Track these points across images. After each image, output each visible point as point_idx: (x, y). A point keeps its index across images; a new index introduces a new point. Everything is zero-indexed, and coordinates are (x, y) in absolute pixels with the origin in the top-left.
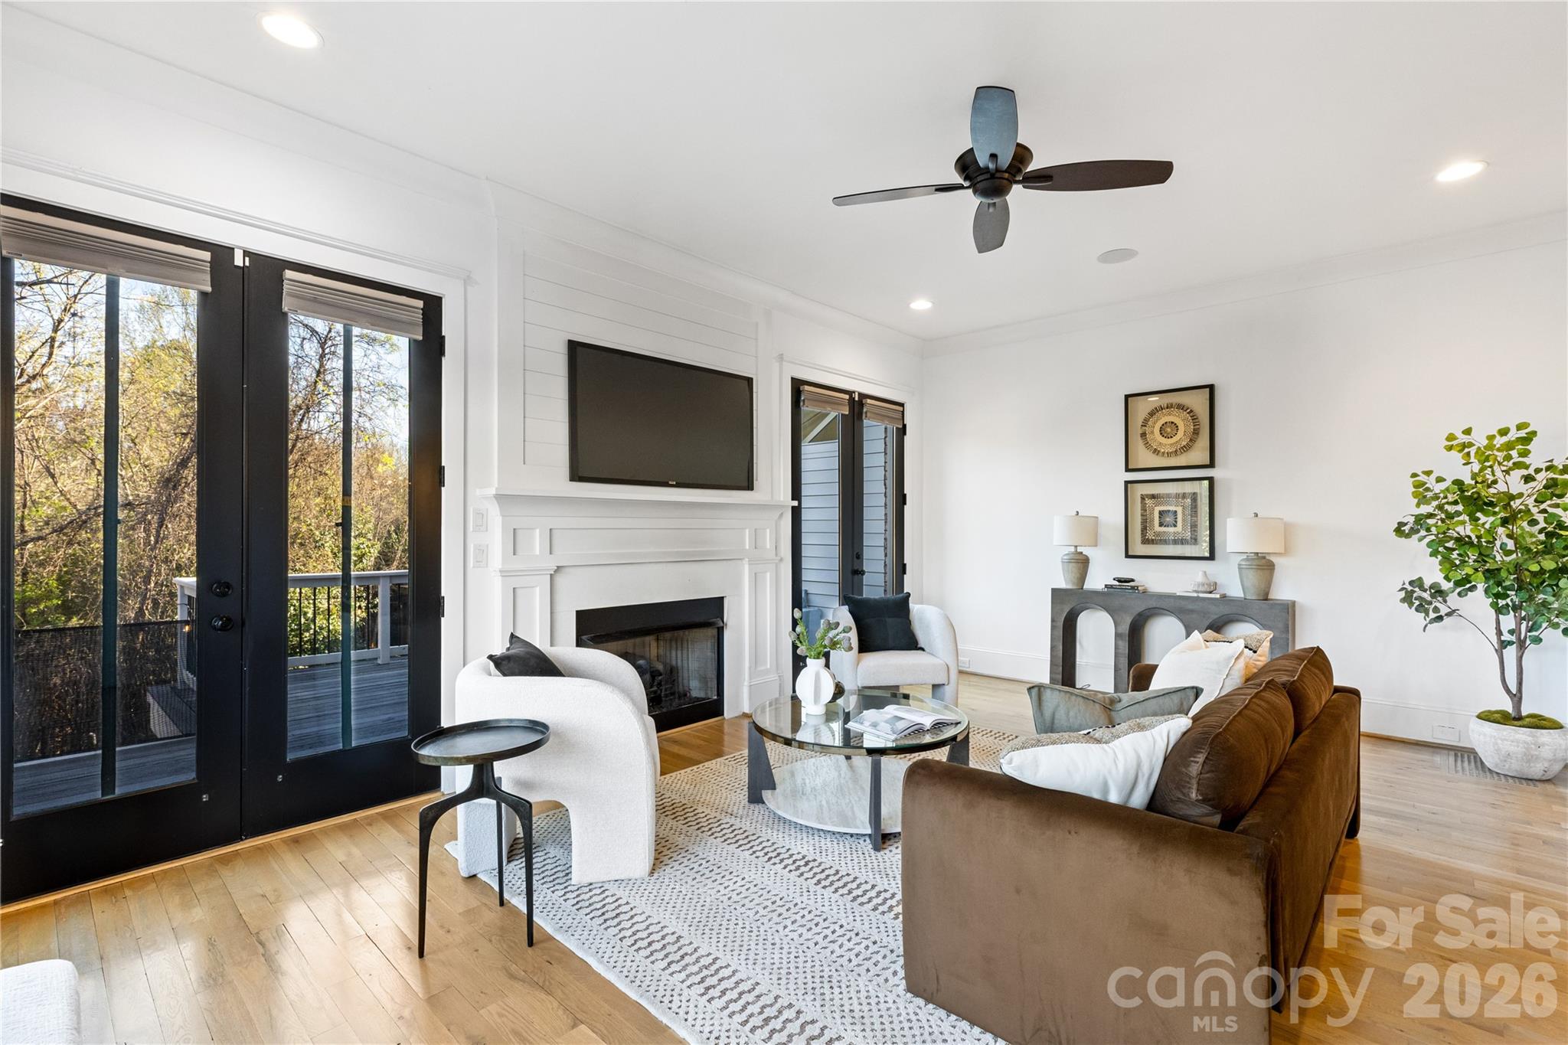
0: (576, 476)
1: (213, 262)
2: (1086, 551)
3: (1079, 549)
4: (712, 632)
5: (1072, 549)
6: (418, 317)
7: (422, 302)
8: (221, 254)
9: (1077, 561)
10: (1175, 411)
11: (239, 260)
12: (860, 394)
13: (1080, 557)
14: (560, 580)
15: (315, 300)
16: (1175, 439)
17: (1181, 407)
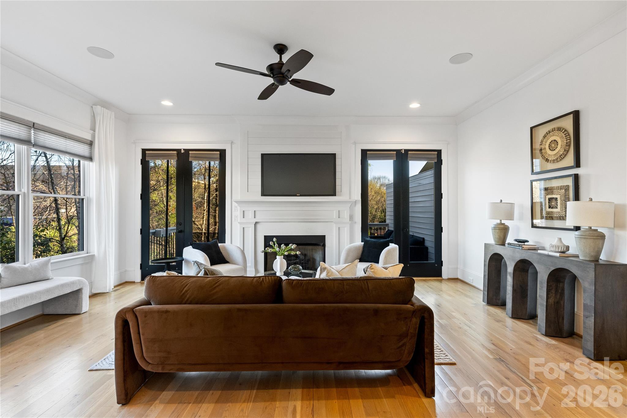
0: (263, 194)
1: (178, 154)
2: (507, 223)
3: (503, 222)
4: (320, 248)
5: (499, 221)
6: (218, 156)
7: (219, 152)
8: (178, 151)
9: (500, 229)
10: (556, 133)
11: (182, 151)
12: (405, 150)
13: (502, 226)
14: (258, 226)
15: (195, 157)
16: (557, 151)
17: (559, 129)
